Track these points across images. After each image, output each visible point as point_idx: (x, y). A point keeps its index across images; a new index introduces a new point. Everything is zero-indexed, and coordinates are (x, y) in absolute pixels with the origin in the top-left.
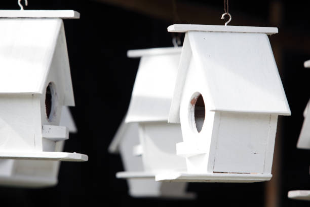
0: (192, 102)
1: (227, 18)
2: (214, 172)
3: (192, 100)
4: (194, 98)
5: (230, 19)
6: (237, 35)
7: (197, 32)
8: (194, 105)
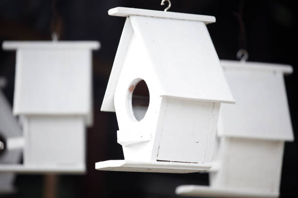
0: (130, 89)
1: (166, 3)
2: (157, 161)
3: (131, 87)
4: (133, 85)
5: (170, 5)
6: (177, 21)
7: (139, 17)
8: (132, 92)
